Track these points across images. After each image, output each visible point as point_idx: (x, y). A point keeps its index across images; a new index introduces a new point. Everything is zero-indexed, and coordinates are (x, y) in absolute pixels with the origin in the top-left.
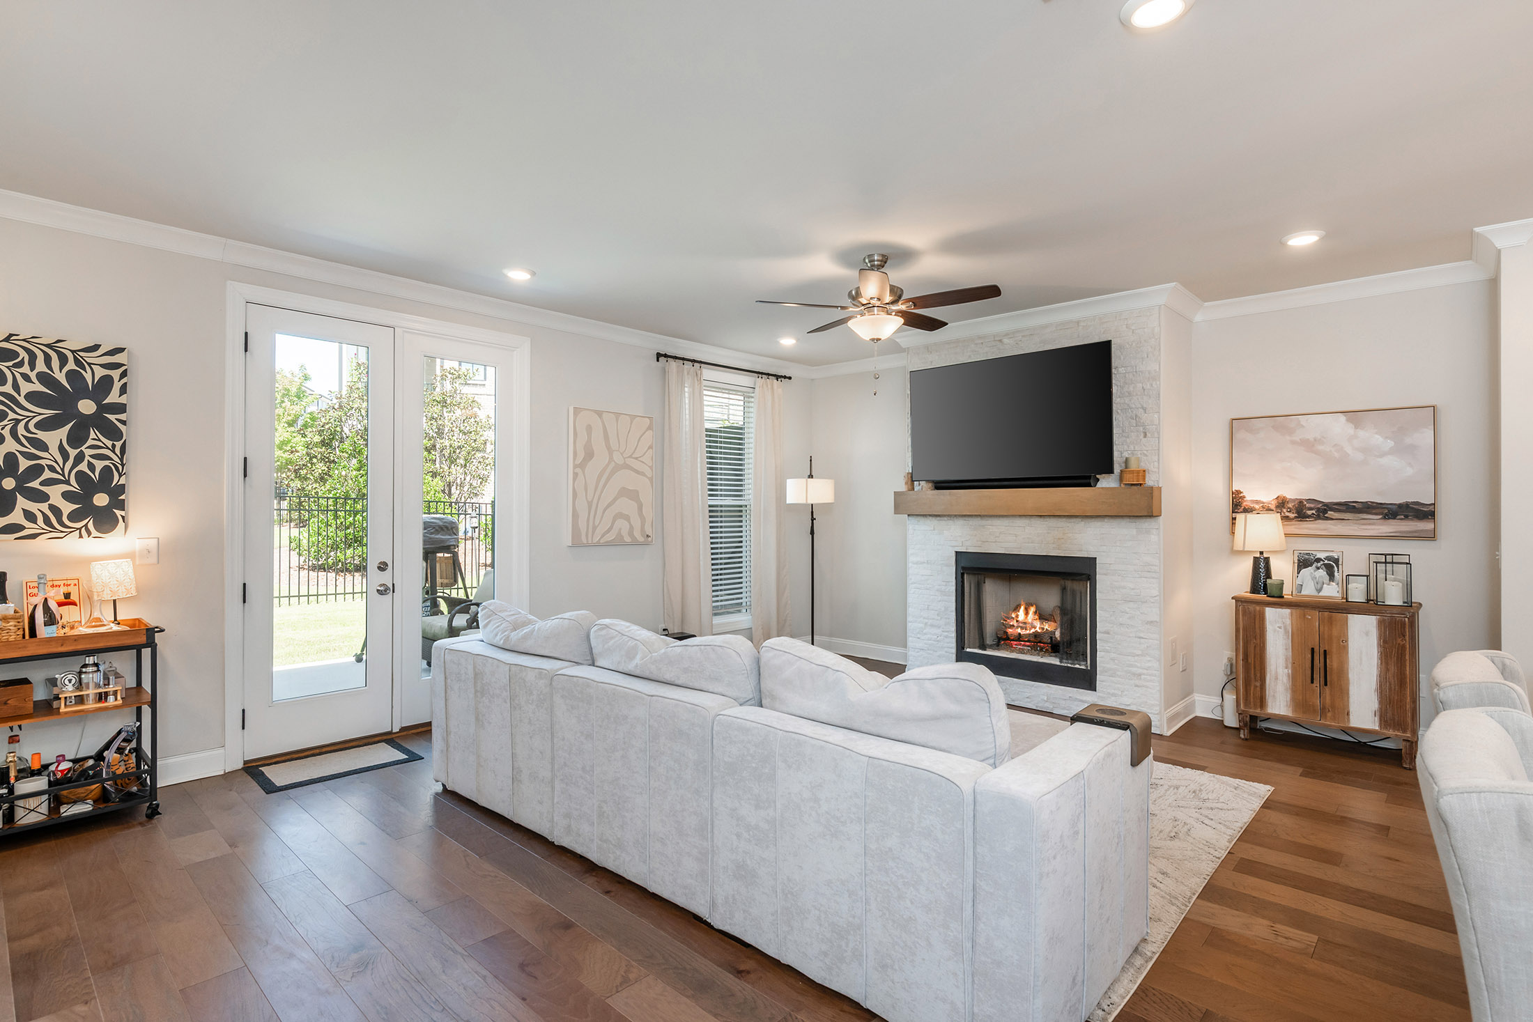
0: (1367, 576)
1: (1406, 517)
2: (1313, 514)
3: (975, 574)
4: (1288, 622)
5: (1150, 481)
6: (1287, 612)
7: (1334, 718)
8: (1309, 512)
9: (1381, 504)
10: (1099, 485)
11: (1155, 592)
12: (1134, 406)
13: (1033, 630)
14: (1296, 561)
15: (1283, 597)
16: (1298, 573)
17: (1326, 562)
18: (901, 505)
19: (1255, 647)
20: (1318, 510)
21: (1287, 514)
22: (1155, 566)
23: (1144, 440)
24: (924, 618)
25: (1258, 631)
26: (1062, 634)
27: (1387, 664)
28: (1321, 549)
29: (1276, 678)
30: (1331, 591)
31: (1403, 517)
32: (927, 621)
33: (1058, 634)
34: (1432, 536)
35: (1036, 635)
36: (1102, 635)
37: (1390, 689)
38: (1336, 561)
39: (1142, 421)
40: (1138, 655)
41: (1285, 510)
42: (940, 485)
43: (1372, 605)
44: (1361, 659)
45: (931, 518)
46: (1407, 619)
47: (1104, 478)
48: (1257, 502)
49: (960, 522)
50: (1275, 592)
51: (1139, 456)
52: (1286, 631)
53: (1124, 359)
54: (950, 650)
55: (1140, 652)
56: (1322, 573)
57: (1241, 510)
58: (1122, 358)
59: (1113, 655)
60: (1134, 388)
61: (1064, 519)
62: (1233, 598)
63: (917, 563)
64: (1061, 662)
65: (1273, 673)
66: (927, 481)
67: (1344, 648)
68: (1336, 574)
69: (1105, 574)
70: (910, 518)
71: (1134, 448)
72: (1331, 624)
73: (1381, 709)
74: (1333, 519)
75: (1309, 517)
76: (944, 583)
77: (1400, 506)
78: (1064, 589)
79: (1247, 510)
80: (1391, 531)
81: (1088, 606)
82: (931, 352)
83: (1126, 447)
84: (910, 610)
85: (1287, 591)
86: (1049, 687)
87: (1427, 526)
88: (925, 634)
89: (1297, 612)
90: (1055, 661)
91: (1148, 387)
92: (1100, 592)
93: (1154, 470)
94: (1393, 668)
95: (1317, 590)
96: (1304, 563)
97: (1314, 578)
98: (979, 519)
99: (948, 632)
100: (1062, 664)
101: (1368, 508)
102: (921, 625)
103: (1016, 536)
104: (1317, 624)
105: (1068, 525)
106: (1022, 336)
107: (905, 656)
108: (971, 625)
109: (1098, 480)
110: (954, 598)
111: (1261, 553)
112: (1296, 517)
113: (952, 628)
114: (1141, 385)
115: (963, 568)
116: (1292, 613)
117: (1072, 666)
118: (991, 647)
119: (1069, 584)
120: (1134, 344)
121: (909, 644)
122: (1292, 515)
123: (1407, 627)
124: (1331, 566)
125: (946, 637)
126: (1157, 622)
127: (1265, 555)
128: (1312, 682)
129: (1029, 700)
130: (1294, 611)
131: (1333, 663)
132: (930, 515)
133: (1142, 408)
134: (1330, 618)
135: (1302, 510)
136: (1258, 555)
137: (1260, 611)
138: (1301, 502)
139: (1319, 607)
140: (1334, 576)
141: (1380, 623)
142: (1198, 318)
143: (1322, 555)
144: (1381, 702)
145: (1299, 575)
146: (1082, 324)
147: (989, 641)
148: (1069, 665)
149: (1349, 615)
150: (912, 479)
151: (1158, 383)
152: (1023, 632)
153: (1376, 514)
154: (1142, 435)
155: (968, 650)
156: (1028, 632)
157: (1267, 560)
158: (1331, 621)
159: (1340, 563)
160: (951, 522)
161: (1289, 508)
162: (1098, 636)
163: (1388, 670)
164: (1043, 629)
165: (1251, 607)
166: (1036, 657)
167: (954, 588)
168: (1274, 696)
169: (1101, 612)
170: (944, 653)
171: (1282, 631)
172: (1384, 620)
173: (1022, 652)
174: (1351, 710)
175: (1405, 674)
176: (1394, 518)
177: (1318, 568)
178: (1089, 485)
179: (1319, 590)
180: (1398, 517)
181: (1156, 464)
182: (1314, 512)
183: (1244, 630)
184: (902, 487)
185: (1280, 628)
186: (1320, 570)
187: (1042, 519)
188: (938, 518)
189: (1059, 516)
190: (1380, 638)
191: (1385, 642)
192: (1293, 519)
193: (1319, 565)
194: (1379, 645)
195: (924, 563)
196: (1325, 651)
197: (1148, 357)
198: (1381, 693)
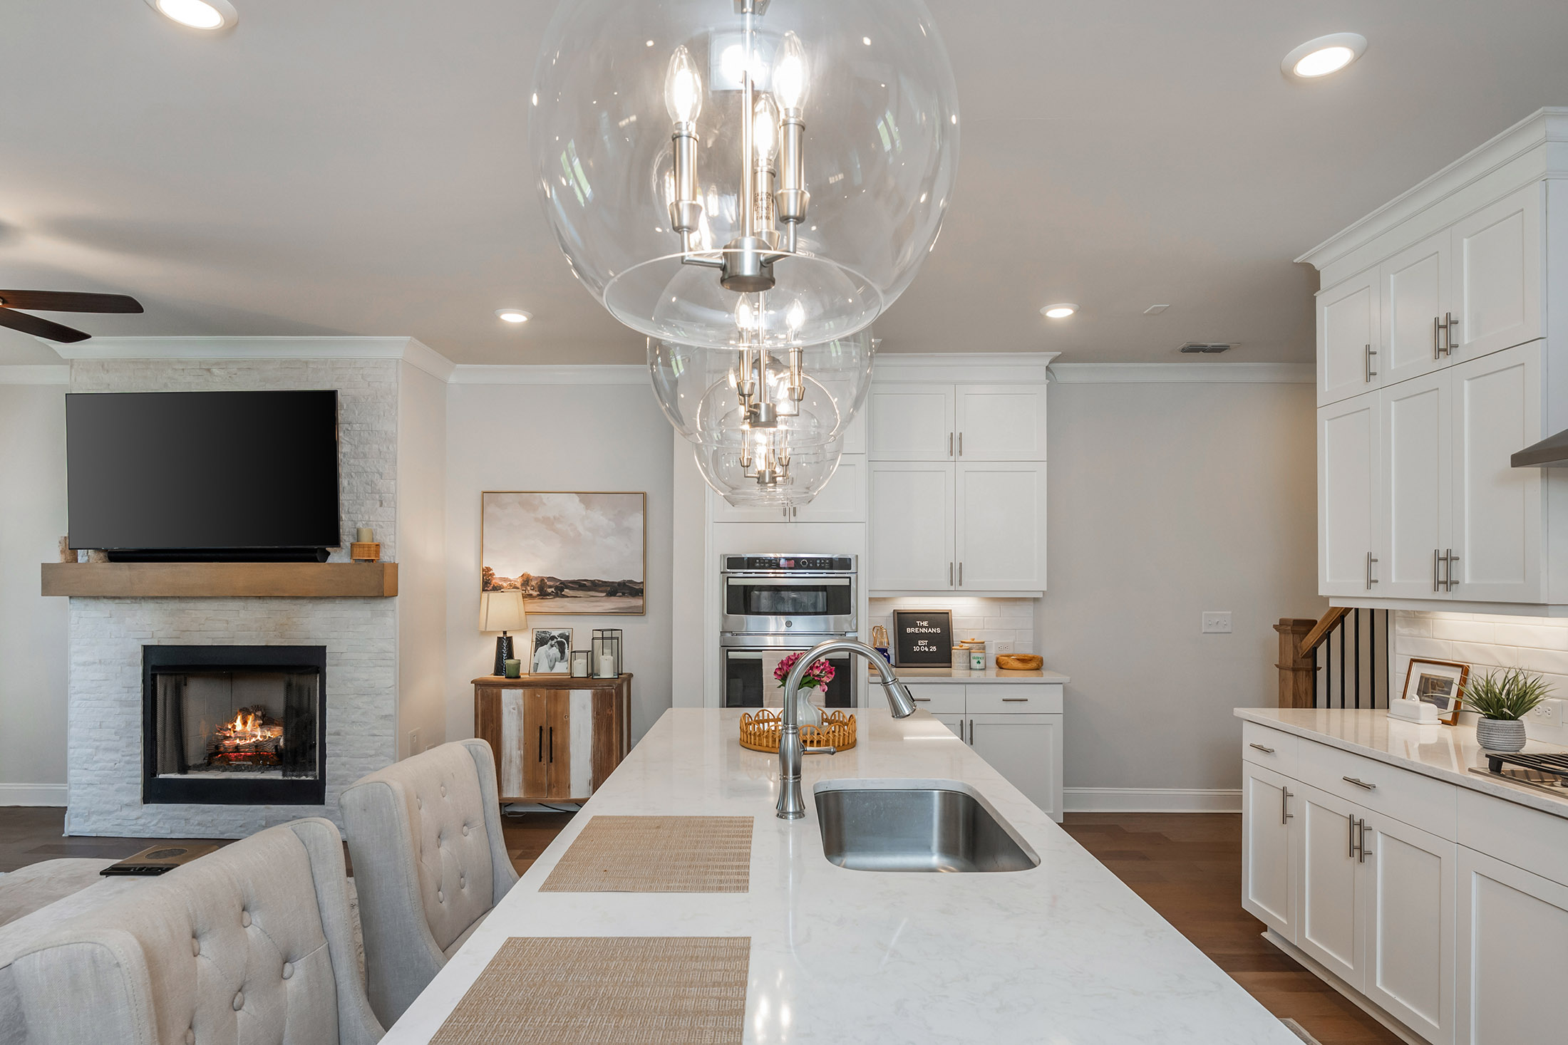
0: (588, 652)
1: (624, 594)
2: (552, 592)
3: (171, 675)
4: (521, 702)
5: (386, 556)
6: (520, 692)
7: (558, 794)
8: (550, 590)
9: (605, 582)
10: (330, 560)
11: (391, 682)
12: (369, 470)
13: (254, 740)
14: (534, 640)
15: (520, 677)
16: (535, 652)
17: (559, 639)
18: (52, 581)
19: (492, 731)
20: (556, 588)
21: (531, 592)
22: (391, 652)
23: (380, 509)
24: (95, 740)
25: (495, 715)
26: (286, 740)
27: (599, 734)
28: (555, 626)
29: (511, 761)
30: (561, 668)
31: (621, 594)
32: (98, 743)
33: (282, 742)
34: (641, 612)
35: (257, 745)
36: (332, 737)
37: (601, 758)
38: (567, 638)
39: (377, 488)
40: (371, 756)
41: (529, 588)
42: (115, 557)
43: (590, 680)
44: (579, 731)
45: (105, 601)
46: (614, 691)
47: (335, 552)
48: (505, 580)
49: (151, 606)
50: (513, 673)
51: (375, 527)
52: (519, 712)
53: (359, 415)
54: (133, 780)
55: (373, 752)
56: (555, 651)
57: (490, 588)
58: (357, 412)
59: (344, 759)
60: (369, 449)
61: (288, 601)
62: (472, 682)
63: (84, 664)
64: (284, 775)
65: (508, 755)
66: (97, 550)
67: (566, 724)
68: (566, 651)
69: (336, 665)
70: (72, 601)
71: (369, 518)
72: (557, 700)
73: (594, 777)
74: (568, 597)
75: (549, 594)
76: (126, 690)
77: (619, 584)
78: (289, 686)
79: (496, 589)
80: (613, 607)
81: (318, 704)
82: (108, 371)
83: (360, 516)
84: (73, 731)
85: (524, 670)
86: (268, 808)
87: (637, 602)
88: (96, 762)
89: (528, 691)
90: (276, 775)
91: (385, 449)
92: (329, 687)
93: (391, 544)
94: (603, 738)
95: (550, 668)
96: (541, 641)
97: (548, 656)
98: (177, 601)
99: (131, 755)
100: (286, 778)
101: (596, 586)
102: (89, 751)
103: (227, 622)
104: (545, 702)
105: (293, 607)
106: (239, 369)
107: (64, 794)
108: (167, 743)
109: (329, 554)
110: (139, 709)
111: (505, 633)
112: (538, 595)
113: (138, 749)
114: (377, 446)
115: (154, 668)
116: (524, 693)
117: (297, 779)
118: (198, 768)
119: (295, 679)
120: (370, 399)
121: (71, 779)
122: (535, 593)
123: (614, 698)
124: (562, 643)
125: (128, 763)
126: (392, 716)
127: (508, 635)
128: (540, 761)
129: (243, 829)
130: (526, 691)
131: (557, 739)
132: (104, 597)
133: (378, 472)
134: (556, 695)
135: (543, 588)
136: (501, 635)
137: (496, 693)
138: (542, 580)
139: (546, 686)
140: (564, 653)
141: (594, 695)
142: (452, 379)
143: (555, 633)
144: (594, 772)
145: (536, 654)
146: (311, 366)
147: (192, 761)
148: (294, 778)
149: (571, 691)
150: (72, 549)
151: (395, 446)
152: (242, 743)
153: (602, 592)
154: (378, 503)
155: (161, 776)
156: (248, 742)
157: (510, 640)
158: (556, 697)
159: (570, 640)
160: (136, 606)
161: (532, 586)
162: (327, 739)
163: (599, 740)
164: (265, 737)
165: (489, 690)
166: (254, 773)
167: (139, 696)
168: (508, 779)
169: (331, 710)
170: (125, 784)
171: (516, 712)
172: (597, 693)
173: (238, 769)
174: (572, 782)
175: (612, 742)
176: (615, 595)
177: (552, 646)
178: (315, 560)
179: (552, 668)
180: (618, 594)
181: (392, 537)
182: (553, 590)
183: (482, 715)
184: (56, 557)
185: (514, 709)
186: (554, 648)
187: (261, 601)
188: (117, 601)
189: (283, 597)
190: (593, 711)
191: (598, 714)
192: (536, 597)
193: (553, 642)
194: (594, 717)
195: (94, 663)
196: (551, 728)
197: (384, 415)
198: (594, 762)
